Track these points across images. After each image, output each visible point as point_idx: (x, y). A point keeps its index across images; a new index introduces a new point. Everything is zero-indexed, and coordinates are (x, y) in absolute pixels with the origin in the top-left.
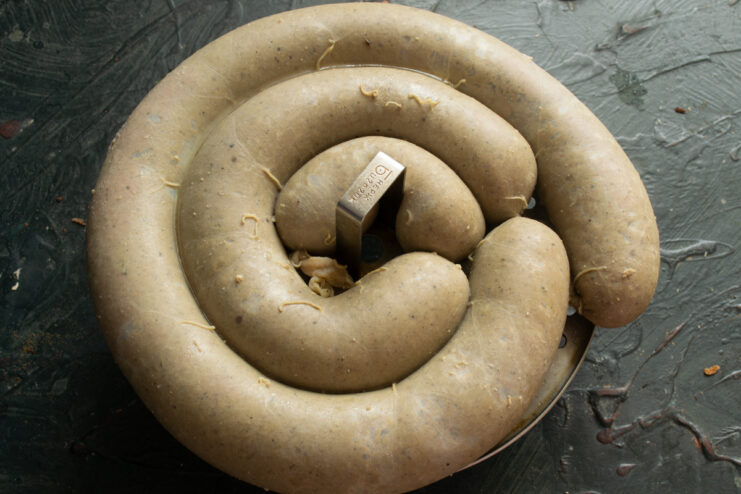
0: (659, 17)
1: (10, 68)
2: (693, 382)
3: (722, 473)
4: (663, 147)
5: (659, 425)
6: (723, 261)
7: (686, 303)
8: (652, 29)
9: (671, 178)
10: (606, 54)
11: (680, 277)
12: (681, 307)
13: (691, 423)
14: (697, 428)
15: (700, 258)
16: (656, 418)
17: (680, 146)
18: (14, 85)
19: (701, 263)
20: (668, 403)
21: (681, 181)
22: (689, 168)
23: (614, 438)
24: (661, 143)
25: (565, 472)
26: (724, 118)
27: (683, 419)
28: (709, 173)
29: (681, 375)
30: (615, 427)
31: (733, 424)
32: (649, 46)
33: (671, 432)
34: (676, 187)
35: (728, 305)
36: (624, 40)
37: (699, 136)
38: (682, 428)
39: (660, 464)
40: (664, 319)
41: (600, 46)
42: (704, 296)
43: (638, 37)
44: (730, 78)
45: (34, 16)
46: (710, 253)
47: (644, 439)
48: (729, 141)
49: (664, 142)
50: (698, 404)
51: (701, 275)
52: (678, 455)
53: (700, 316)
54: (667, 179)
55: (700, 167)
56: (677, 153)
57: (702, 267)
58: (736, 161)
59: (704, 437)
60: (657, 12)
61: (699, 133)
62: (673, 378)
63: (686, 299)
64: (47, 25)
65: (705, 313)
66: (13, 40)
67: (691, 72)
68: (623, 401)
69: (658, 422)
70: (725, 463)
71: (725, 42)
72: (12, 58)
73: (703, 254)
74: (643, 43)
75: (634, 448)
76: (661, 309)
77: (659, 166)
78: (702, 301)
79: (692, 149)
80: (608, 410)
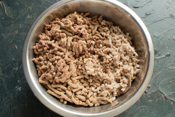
0: (153, 11)
1: (28, 23)
2: (163, 84)
3: (169, 102)
4: (155, 37)
5: (157, 93)
6: (168, 60)
7: (161, 68)
8: (152, 13)
9: (157, 43)
10: (143, 18)
11: (159, 63)
12: (160, 69)
13: (163, 92)
14: (164, 93)
15: (163, 59)
16: (156, 91)
17: (159, 37)
18: (28, 26)
19: (163, 60)
20: (158, 88)
21: (159, 44)
22: (160, 41)
23: (148, 95)
24: (155, 36)
25: (139, 102)
26: (167, 31)
27: (161, 91)
28: (164, 42)
29: (160, 82)
30: (148, 93)
31: (171, 92)
32: (152, 17)
33: (159, 94)
34: (158, 45)
35: (169, 68)
36: (147, 16)
37: (162, 35)
38: (161, 93)
39: (157, 100)
40: (157, 71)
41: (142, 17)
42: (164, 66)
43: (150, 15)
44: (167, 23)
45: (32, 13)
46: (165, 58)
47: (154, 96)
48: (168, 35)
49: (156, 36)
50: (164, 88)
51: (164, 62)
52: (160, 99)
53: (164, 71)
54: (156, 43)
55: (162, 41)
56: (158, 38)
57: (163, 61)
58: (169, 40)
59: (165, 95)
60: (153, 10)
61: (162, 34)
62: (159, 83)
63: (161, 67)
64: (35, 14)
65: (164, 70)
66: (28, 17)
67: (160, 22)
68: (149, 88)
69: (156, 92)
70: (169, 100)
71: (166, 16)
72: (28, 21)
73: (164, 58)
74: (151, 16)
75: (152, 97)
76: (156, 69)
77: (155, 41)
78: (164, 67)
79: (161, 37)
80: (147, 90)
